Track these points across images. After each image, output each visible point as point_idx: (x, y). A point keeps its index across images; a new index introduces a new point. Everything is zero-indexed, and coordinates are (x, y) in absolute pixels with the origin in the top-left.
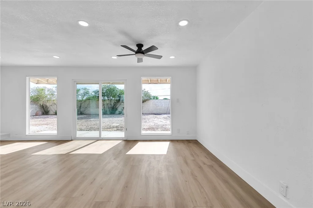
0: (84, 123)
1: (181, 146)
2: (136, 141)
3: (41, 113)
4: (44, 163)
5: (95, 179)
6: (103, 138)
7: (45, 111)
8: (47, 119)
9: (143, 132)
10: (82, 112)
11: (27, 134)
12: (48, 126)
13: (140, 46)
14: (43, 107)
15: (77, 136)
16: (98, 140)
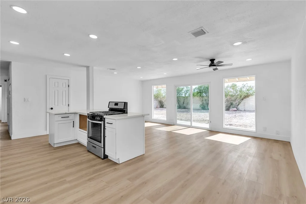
0: (184, 115)
3: (159, 106)
4: (160, 133)
6: (193, 126)
7: (161, 105)
8: (162, 111)
9: (225, 126)
10: (185, 107)
11: (153, 118)
12: (163, 115)
13: (212, 60)
14: (160, 102)
15: (177, 123)
16: (190, 127)
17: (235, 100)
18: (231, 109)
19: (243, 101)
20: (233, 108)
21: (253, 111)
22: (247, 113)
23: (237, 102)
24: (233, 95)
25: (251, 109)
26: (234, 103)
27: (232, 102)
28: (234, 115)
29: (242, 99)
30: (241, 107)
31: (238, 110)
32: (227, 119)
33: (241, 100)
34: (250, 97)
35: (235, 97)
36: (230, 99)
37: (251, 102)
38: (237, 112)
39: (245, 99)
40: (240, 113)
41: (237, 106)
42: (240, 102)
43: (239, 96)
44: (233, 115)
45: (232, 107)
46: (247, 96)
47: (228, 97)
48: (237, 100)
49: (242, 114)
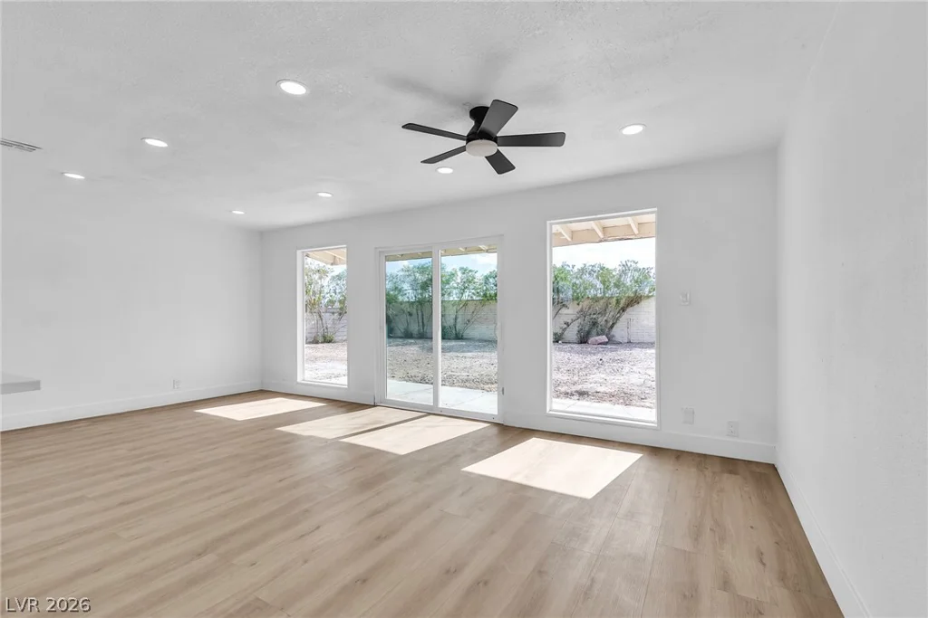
1: (687, 478)
2: (526, 433)
5: (318, 528)
6: (442, 410)
11: (300, 380)
15: (388, 398)
16: (430, 414)
17: (603, 312)
18: (591, 340)
19: (625, 316)
20: (598, 335)
21: (650, 345)
22: (637, 352)
23: (609, 315)
24: (599, 295)
25: (647, 339)
26: (601, 320)
27: (594, 316)
28: (599, 356)
29: (623, 310)
30: (619, 332)
31: (611, 341)
32: (576, 371)
33: (619, 312)
34: (644, 303)
35: (602, 302)
36: (590, 308)
37: (645, 318)
38: (609, 346)
39: (629, 309)
40: (616, 350)
41: (607, 330)
42: (618, 319)
43: (614, 300)
44: (595, 357)
45: (594, 332)
46: (635, 300)
47: (585, 304)
48: (608, 311)
49: (623, 353)
